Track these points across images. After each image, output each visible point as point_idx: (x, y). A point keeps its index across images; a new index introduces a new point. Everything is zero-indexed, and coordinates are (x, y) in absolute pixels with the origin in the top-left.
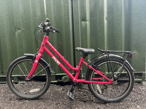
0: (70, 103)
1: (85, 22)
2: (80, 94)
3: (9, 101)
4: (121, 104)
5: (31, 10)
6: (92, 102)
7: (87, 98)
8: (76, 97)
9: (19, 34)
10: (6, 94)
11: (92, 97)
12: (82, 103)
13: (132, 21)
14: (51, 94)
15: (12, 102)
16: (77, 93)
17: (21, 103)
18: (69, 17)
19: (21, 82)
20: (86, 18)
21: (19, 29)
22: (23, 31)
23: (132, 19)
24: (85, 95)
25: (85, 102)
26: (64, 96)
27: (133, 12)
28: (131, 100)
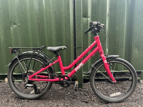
0: (71, 105)
1: (87, 19)
2: (80, 94)
3: (7, 103)
4: (123, 104)
5: (28, 2)
6: (93, 102)
7: (88, 98)
8: (77, 97)
9: (14, 29)
10: (2, 94)
11: (93, 97)
12: (84, 104)
13: (134, 19)
14: (50, 93)
15: (9, 104)
16: (78, 92)
17: (19, 106)
18: (69, 12)
19: (18, 81)
20: (88, 15)
21: (15, 24)
22: (19, 26)
23: (134, 18)
24: (86, 95)
25: (86, 102)
26: (64, 96)
27: (135, 10)
28: (131, 99)
